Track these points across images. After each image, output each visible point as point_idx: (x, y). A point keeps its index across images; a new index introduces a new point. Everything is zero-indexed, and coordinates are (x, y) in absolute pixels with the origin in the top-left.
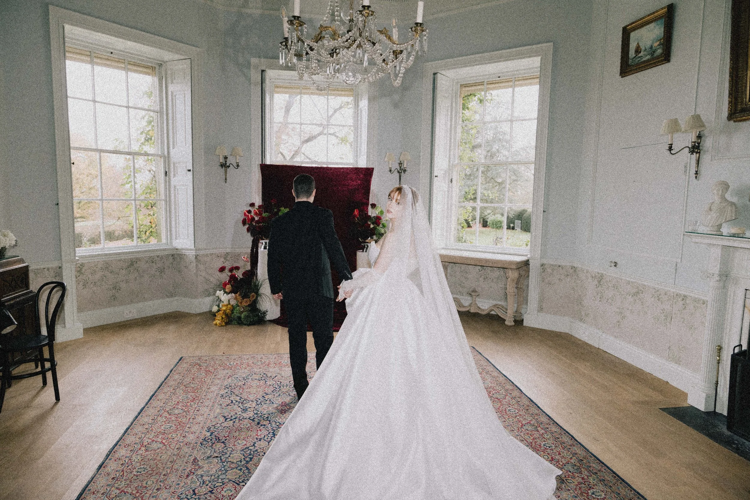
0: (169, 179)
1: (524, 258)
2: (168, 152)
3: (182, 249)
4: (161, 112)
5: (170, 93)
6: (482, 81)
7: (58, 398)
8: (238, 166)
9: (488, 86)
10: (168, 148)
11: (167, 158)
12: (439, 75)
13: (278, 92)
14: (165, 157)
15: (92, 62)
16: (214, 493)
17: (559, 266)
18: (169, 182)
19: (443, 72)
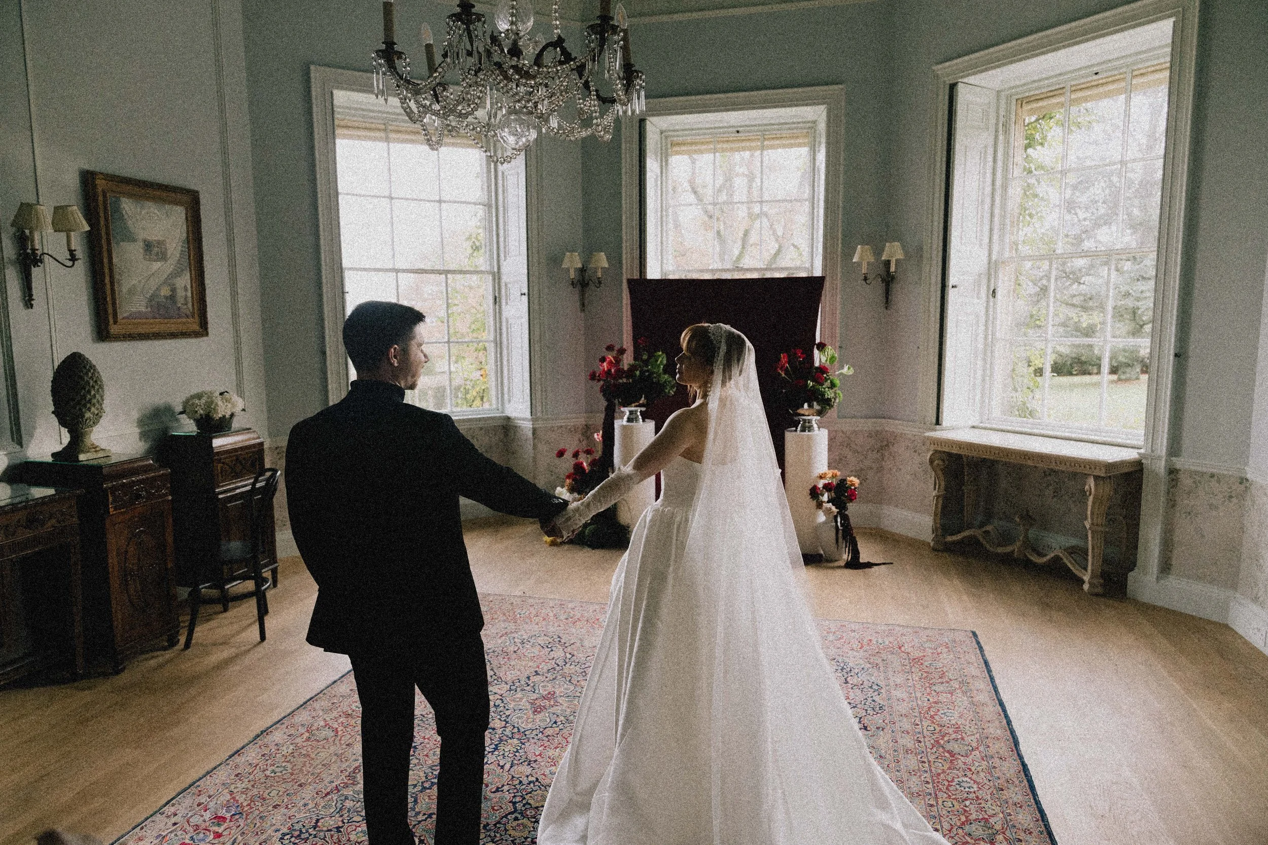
0: (500, 307)
1: (1130, 455)
2: (499, 268)
3: (515, 418)
4: (489, 206)
5: (500, 174)
6: (1061, 86)
7: (263, 637)
8: (600, 283)
9: (1073, 96)
10: (498, 261)
11: (497, 276)
12: (960, 85)
13: (677, 153)
14: (493, 274)
15: (387, 140)
16: (341, 832)
17: (1212, 476)
18: (500, 313)
19: (971, 80)
